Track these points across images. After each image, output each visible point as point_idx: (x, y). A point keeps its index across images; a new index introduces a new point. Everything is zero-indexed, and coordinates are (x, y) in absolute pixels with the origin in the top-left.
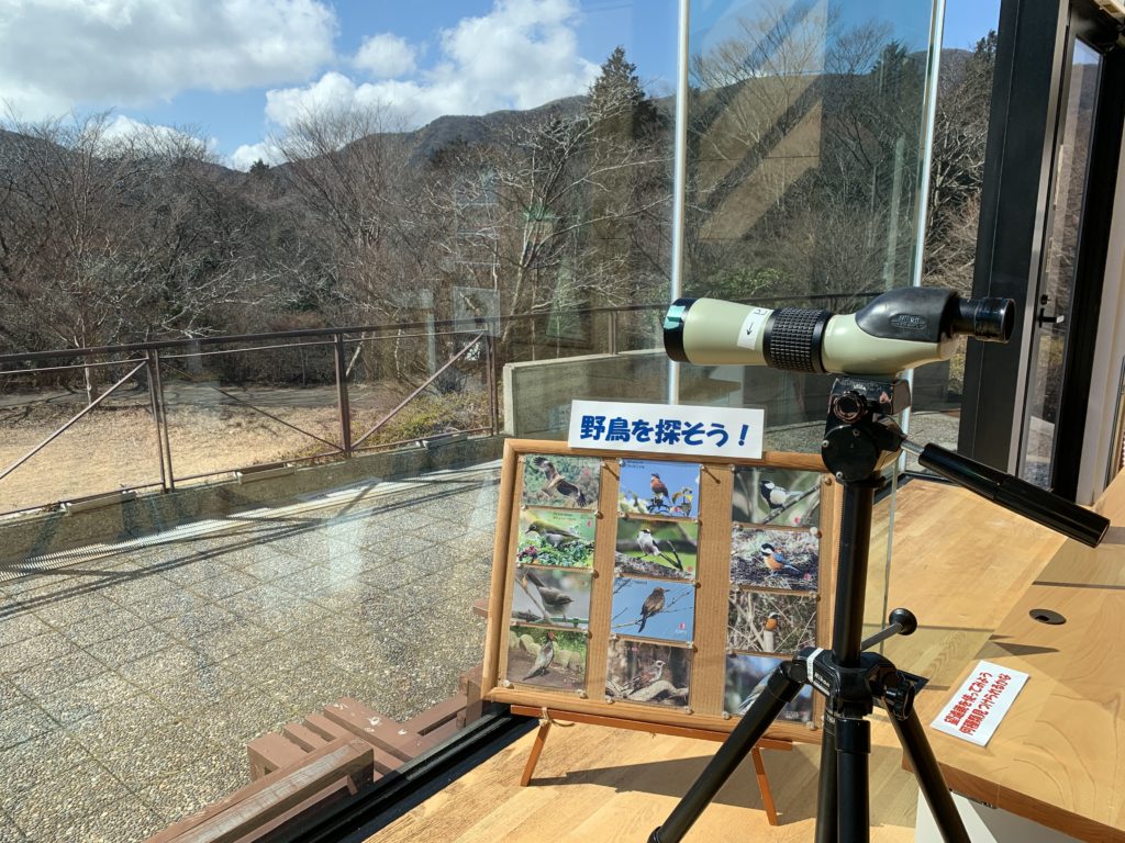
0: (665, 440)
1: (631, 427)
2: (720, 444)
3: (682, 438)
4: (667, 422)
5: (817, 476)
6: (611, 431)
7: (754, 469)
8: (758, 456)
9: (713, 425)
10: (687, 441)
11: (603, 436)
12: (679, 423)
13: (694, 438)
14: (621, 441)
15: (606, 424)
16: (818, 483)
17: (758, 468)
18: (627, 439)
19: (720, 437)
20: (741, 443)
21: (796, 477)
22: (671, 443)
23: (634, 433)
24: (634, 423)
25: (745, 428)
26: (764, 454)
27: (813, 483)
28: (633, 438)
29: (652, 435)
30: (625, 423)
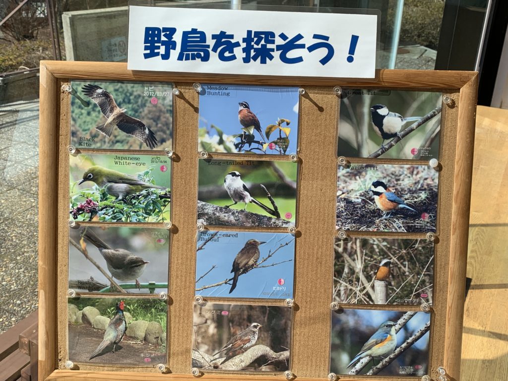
0: (255, 58)
1: (211, 42)
2: (324, 61)
3: (276, 54)
4: (257, 34)
5: (438, 97)
6: (184, 47)
7: (365, 91)
8: (370, 74)
9: (316, 36)
10: (283, 58)
11: (175, 54)
12: (272, 34)
13: (291, 54)
14: (198, 60)
15: (178, 38)
16: (439, 105)
17: (369, 90)
18: (206, 58)
19: (323, 52)
20: (350, 59)
21: (414, 100)
22: (263, 62)
23: (215, 50)
24: (214, 37)
25: (355, 39)
26: (377, 72)
27: (434, 106)
28: (214, 56)
29: (239, 52)
30: (203, 35)
